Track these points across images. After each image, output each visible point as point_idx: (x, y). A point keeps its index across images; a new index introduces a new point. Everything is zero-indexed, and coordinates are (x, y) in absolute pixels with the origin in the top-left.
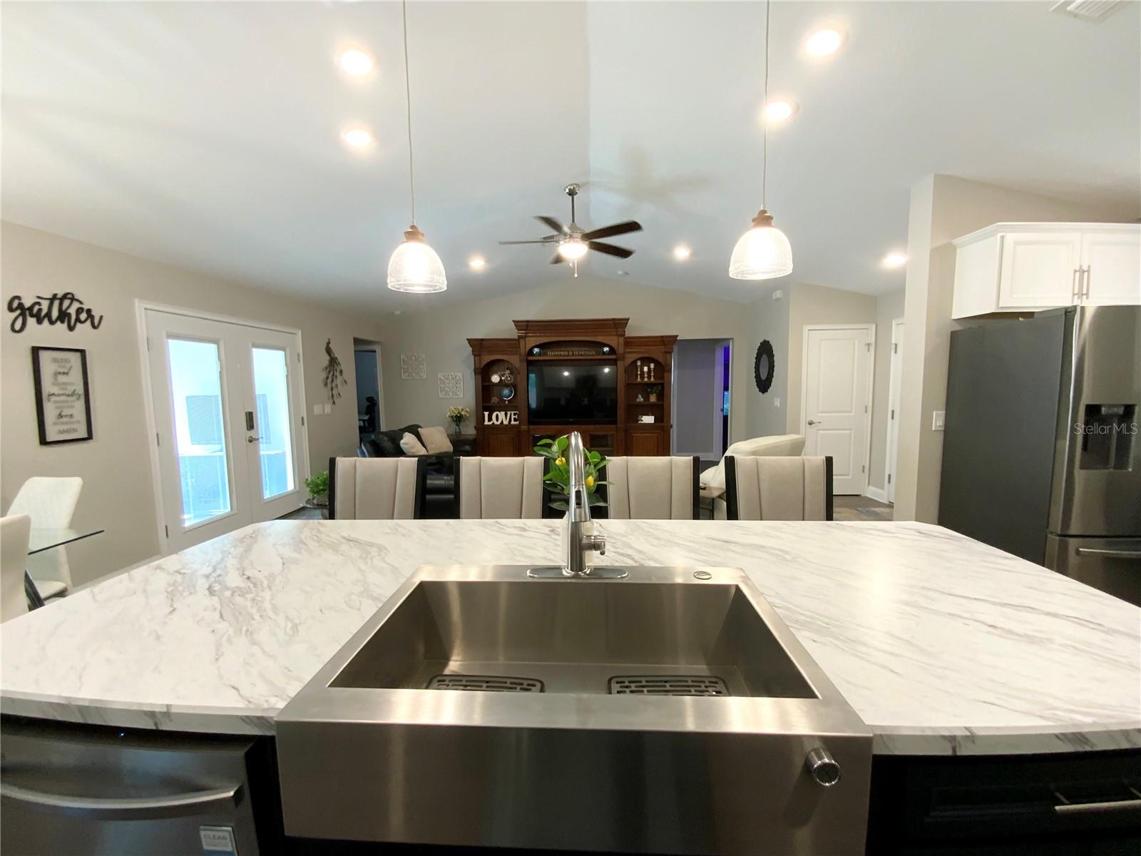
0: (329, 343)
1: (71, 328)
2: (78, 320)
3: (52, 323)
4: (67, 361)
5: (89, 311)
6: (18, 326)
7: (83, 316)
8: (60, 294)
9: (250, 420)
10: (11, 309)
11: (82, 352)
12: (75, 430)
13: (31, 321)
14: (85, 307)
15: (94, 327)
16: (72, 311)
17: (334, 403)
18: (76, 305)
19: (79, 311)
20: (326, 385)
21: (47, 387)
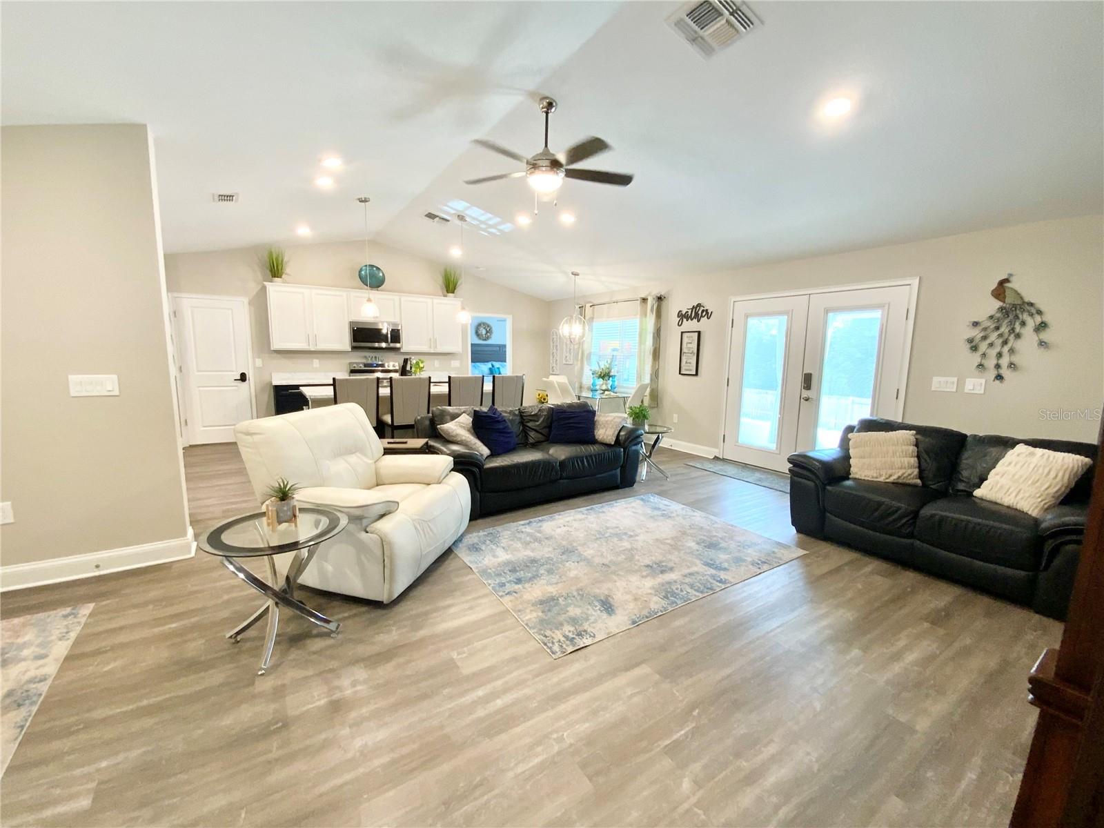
0: (1007, 280)
1: (699, 321)
2: (702, 316)
3: (692, 320)
4: (692, 337)
5: (707, 310)
6: (680, 323)
7: (704, 313)
8: (695, 305)
9: (808, 381)
10: (678, 317)
11: (699, 333)
12: (691, 370)
13: (685, 320)
14: (705, 309)
15: (708, 318)
16: (700, 312)
17: (999, 377)
18: (702, 308)
19: (703, 311)
20: (974, 348)
21: (684, 350)
